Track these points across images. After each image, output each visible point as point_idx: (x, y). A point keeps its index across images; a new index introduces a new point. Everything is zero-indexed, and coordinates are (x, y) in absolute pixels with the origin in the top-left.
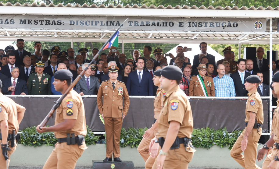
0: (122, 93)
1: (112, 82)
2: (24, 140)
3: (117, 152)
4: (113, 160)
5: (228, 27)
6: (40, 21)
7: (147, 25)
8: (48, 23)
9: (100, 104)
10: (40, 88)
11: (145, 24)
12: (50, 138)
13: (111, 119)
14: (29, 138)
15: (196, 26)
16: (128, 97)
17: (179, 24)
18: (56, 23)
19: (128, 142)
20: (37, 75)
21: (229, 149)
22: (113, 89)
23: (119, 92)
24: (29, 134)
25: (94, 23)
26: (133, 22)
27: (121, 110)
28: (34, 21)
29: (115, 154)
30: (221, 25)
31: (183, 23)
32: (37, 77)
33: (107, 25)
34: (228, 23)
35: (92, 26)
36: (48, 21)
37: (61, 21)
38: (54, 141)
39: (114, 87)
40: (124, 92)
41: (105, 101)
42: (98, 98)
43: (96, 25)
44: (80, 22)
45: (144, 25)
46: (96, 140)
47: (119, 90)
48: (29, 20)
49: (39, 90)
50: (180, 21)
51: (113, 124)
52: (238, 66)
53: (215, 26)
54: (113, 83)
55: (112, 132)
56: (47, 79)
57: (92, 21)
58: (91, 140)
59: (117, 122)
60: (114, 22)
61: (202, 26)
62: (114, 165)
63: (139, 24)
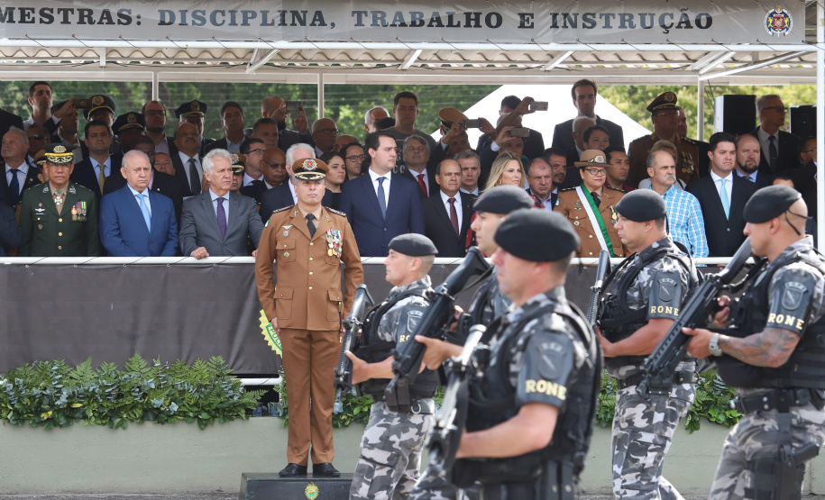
0: (340, 249)
1: (305, 214)
2: (13, 406)
3: (323, 443)
4: (310, 470)
5: (679, 27)
6: (59, 10)
7: (413, 24)
8: (86, 19)
9: (267, 287)
10: (60, 234)
11: (408, 20)
12: (96, 400)
13: (304, 336)
14: (26, 401)
15: (574, 26)
16: (358, 261)
17: (518, 18)
18: (115, 18)
19: (356, 411)
20: (50, 192)
21: (687, 429)
22: (308, 234)
23: (331, 246)
24: (29, 386)
25: (239, 19)
26: (369, 13)
27: (336, 304)
28: (42, 12)
29: (317, 451)
30: (656, 23)
31: (532, 16)
32: (50, 197)
33: (283, 23)
34: (680, 13)
35: (233, 29)
36: (86, 13)
37: (129, 11)
38: (111, 411)
39: (313, 230)
40: (345, 245)
41: (282, 275)
42: (260, 265)
43: (245, 23)
44: (194, 15)
45: (403, 25)
46: (249, 403)
47: (329, 240)
48: (22, 10)
49: (58, 241)
50: (524, 11)
51: (311, 353)
52: (711, 157)
53: (639, 26)
54: (310, 217)
55: (308, 378)
56: (84, 205)
57: (233, 12)
58: (235, 405)
59: (324, 345)
60: (305, 12)
61: (594, 24)
62: (316, 488)
63: (389, 20)
